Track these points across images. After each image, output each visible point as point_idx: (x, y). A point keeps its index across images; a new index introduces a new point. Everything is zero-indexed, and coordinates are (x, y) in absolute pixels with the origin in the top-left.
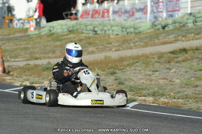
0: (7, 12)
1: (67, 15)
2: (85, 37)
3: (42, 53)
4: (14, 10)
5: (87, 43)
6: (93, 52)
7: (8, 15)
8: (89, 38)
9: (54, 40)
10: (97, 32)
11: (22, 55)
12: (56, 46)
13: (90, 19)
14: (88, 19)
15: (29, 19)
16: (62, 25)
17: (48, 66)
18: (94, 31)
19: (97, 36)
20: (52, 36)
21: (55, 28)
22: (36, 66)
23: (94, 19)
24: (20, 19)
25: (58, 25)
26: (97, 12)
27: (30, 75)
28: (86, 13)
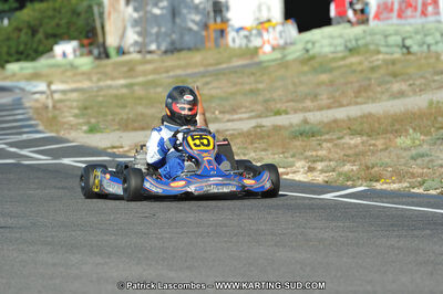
0: (212, 14)
2: (384, 60)
3: (288, 101)
4: (228, 9)
5: (388, 74)
6: (401, 94)
7: (215, 20)
8: (394, 62)
9: (315, 70)
10: (412, 50)
11: (246, 107)
12: (319, 85)
13: (395, 20)
14: (390, 22)
15: (260, 27)
16: (332, 37)
17: (302, 129)
18: (404, 46)
19: (410, 57)
20: (312, 62)
21: (317, 45)
22: (277, 129)
23: (403, 21)
24: (242, 28)
25: (323, 38)
26: (410, 6)
27: (265, 150)
28: (386, 7)
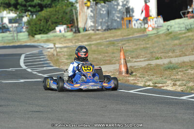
0: (125, 13)
1: (184, 14)
3: (162, 53)
7: (127, 16)
9: (172, 39)
11: (143, 56)
12: (175, 45)
16: (180, 24)
17: (169, 66)
20: (171, 35)
21: (173, 27)
22: (157, 66)
24: (138, 20)
25: (175, 24)
27: (153, 75)
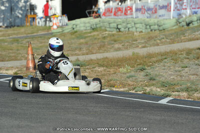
0: (29, 10)
1: (90, 13)
2: (108, 34)
4: (36, 9)
5: (112, 40)
6: (119, 49)
7: (31, 14)
8: (113, 35)
9: (78, 38)
10: (121, 30)
12: (81, 44)
13: (113, 16)
14: (110, 17)
16: (85, 23)
18: (118, 28)
19: (120, 33)
20: (76, 34)
21: (78, 26)
23: (116, 17)
25: (81, 23)
26: (120, 10)
28: (109, 10)
